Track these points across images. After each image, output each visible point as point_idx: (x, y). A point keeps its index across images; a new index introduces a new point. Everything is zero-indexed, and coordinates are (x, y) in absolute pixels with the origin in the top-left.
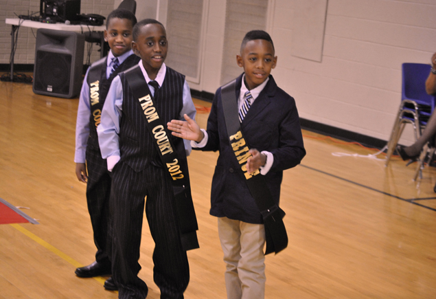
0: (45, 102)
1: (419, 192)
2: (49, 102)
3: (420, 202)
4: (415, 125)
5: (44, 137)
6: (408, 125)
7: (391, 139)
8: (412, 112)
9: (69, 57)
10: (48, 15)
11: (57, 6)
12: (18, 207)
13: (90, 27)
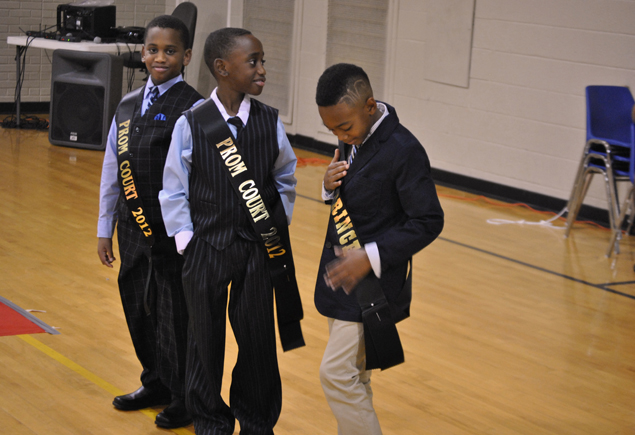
0: (68, 156)
1: (614, 274)
2: (73, 156)
3: (617, 288)
4: (607, 176)
5: (65, 207)
6: (596, 176)
7: (573, 197)
8: (602, 157)
9: (100, 90)
10: (69, 31)
11: (82, 15)
12: (28, 311)
13: (130, 45)
